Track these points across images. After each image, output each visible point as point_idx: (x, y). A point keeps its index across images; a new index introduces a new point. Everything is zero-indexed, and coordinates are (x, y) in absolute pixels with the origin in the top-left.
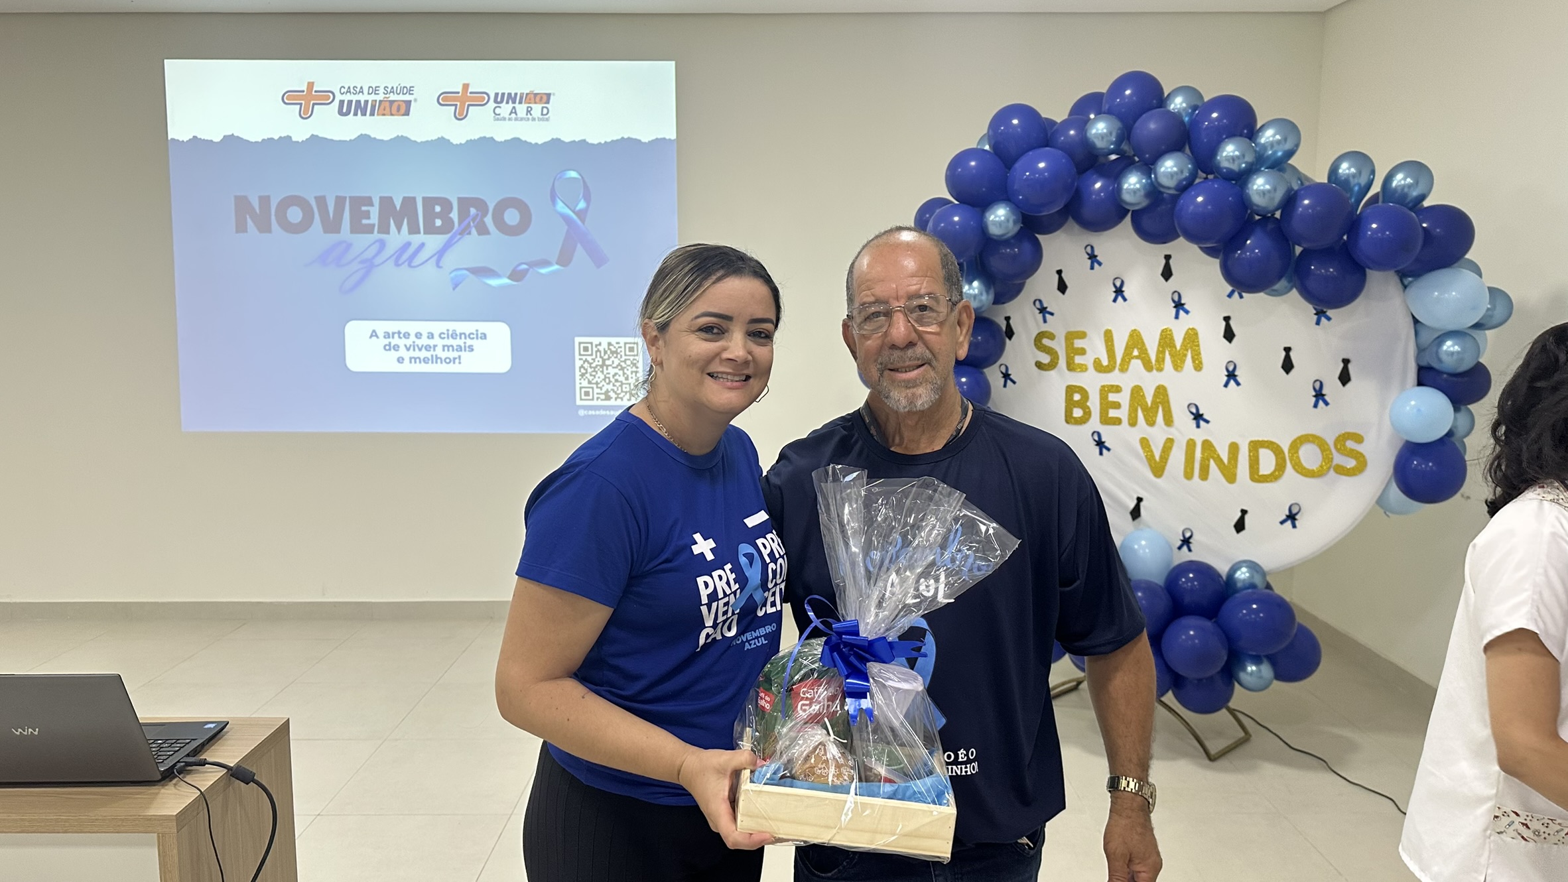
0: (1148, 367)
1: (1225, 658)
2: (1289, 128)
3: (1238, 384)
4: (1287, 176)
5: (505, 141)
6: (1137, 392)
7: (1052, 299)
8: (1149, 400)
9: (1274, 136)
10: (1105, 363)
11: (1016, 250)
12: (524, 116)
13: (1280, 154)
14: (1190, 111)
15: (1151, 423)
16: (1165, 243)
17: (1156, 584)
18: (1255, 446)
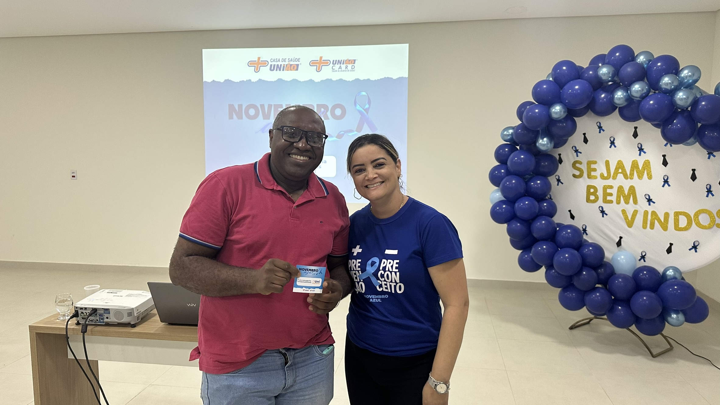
0: (626, 177)
1: (661, 310)
2: (695, 70)
3: (669, 186)
4: (694, 91)
5: (336, 80)
6: (621, 189)
7: (581, 146)
8: (626, 192)
9: (688, 73)
10: (606, 175)
11: (564, 124)
12: (345, 69)
13: (691, 81)
14: (647, 62)
15: (627, 202)
16: (634, 121)
17: (629, 276)
18: (677, 214)
